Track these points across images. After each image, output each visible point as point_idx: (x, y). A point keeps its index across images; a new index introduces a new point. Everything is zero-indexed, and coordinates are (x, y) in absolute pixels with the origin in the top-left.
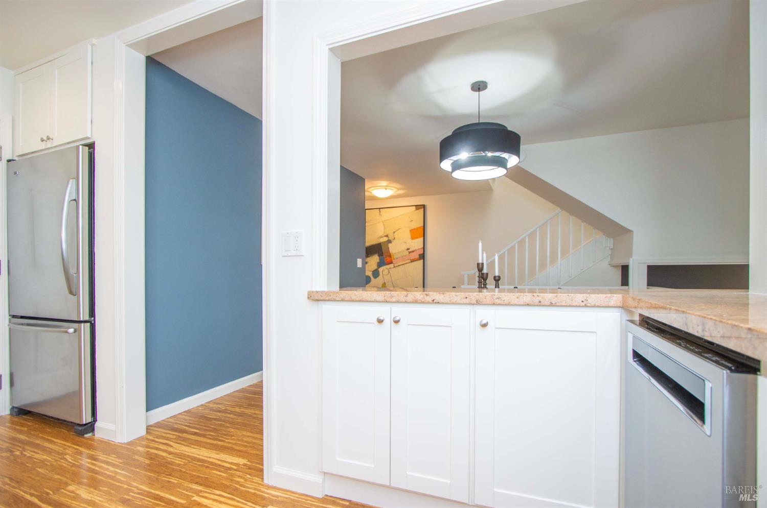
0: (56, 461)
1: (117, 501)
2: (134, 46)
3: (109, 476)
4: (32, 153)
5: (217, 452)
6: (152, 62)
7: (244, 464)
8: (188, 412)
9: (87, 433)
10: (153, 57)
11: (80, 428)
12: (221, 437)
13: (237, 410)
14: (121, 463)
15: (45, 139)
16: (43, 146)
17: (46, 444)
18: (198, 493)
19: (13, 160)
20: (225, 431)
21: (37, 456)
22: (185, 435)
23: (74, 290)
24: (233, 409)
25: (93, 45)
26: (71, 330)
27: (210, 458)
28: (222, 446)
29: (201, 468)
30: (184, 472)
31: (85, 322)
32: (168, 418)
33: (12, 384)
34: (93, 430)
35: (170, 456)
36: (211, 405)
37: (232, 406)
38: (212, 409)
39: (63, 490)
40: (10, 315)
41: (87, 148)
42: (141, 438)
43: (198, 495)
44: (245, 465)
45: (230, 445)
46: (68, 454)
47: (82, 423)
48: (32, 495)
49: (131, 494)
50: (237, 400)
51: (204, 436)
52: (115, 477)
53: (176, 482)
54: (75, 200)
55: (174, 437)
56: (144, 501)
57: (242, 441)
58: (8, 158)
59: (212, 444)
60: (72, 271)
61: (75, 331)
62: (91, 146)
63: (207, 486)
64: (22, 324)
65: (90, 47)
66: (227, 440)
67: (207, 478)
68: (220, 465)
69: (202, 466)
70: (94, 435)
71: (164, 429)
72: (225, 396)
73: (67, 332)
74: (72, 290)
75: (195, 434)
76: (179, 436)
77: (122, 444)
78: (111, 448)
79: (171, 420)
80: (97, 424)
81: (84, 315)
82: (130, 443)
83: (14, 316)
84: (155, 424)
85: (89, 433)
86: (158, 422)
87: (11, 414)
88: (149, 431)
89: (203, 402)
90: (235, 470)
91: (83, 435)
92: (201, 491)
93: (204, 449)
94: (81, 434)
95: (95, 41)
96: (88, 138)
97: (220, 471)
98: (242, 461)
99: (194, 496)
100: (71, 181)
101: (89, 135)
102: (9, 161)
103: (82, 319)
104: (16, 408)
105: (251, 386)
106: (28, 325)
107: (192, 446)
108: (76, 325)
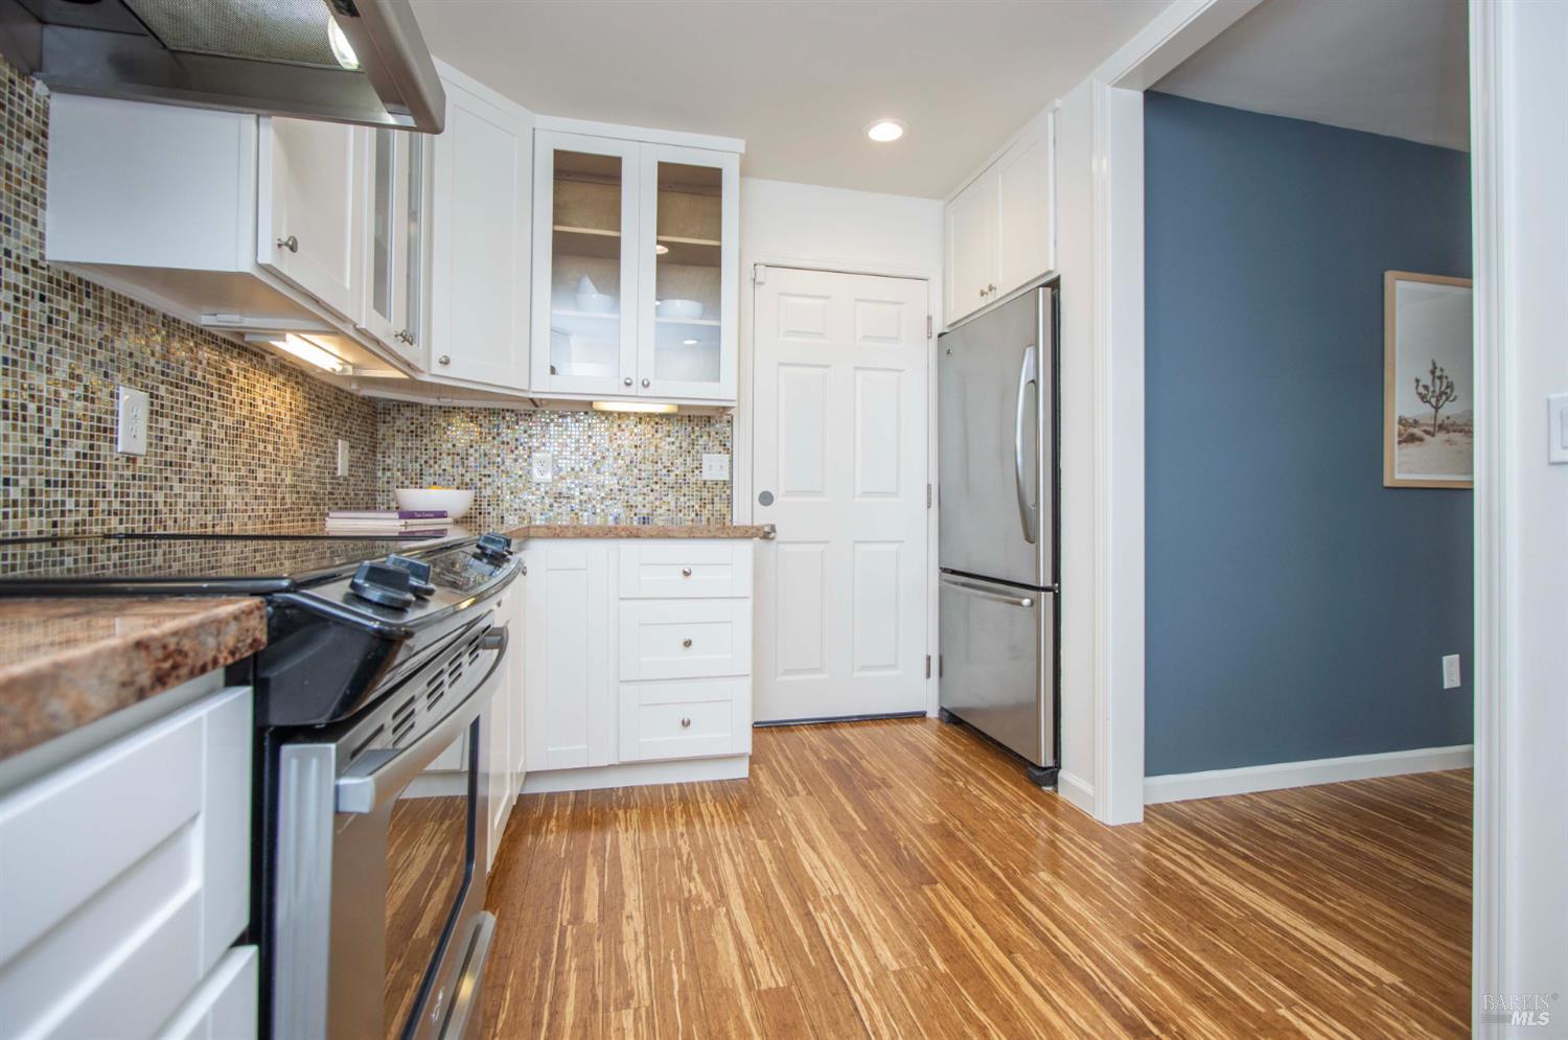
0: (1013, 817)
1: (1123, 937)
2: (1125, 82)
3: (1098, 881)
4: (967, 317)
5: (1312, 923)
6: (1155, 99)
7: (1394, 984)
8: (1216, 801)
9: (1045, 785)
10: (1155, 89)
11: (1037, 773)
12: (1312, 889)
13: (1334, 834)
14: (1112, 863)
15: (986, 290)
16: (981, 303)
17: (992, 783)
18: (1290, 1005)
19: (945, 333)
20: (1316, 877)
21: (985, 798)
22: (1221, 851)
23: (1031, 534)
24: (1323, 830)
25: (1055, 111)
26: (1026, 602)
27: (1296, 929)
28: (1321, 914)
29: (1279, 945)
30: (1243, 938)
31: (1045, 589)
32: (1177, 802)
33: (941, 674)
34: (1054, 782)
35: (1204, 888)
36: (1265, 803)
37: (1320, 822)
38: (1268, 813)
39: (1033, 875)
40: (941, 568)
41: (1049, 289)
42: (1135, 826)
43: (1289, 1008)
44: (1393, 986)
45: (1341, 918)
46: (1027, 813)
47: (1038, 765)
48: (995, 864)
49: (1145, 934)
50: (1329, 809)
51: (1268, 871)
52: (1109, 887)
53: (1231, 952)
54: (1033, 381)
55: (1201, 848)
56: (1174, 964)
57: (1373, 921)
58: (940, 332)
59: (1293, 898)
60: (1030, 501)
61: (1032, 604)
62: (1054, 285)
63: (1306, 997)
64: (956, 583)
65: (1050, 116)
66: (1328, 903)
67: (1301, 976)
68: (1327, 959)
69: (1282, 941)
70: (1057, 792)
71: (1175, 822)
72: (1292, 789)
73: (1020, 604)
74: (1030, 537)
75: (1245, 858)
76: (1210, 849)
77: (1107, 826)
78: (1089, 828)
79: (1181, 807)
80: (1062, 774)
81: (1045, 579)
82: (1117, 829)
83: (944, 570)
84: (1153, 805)
85: (1050, 785)
86: (1160, 805)
87: (940, 719)
88: (1148, 817)
89: (1246, 791)
90: (1370, 989)
91: (1040, 786)
92: (1296, 1004)
93: (1274, 901)
94: (1038, 783)
95: (1058, 103)
96: (1049, 272)
97: (1333, 976)
98: (1388, 977)
99: (1281, 1007)
100: (1028, 350)
101: (1051, 268)
102: (940, 335)
103: (1042, 585)
104: (946, 711)
105: (1354, 783)
106: (964, 585)
107: (1246, 884)
108: (1033, 593)
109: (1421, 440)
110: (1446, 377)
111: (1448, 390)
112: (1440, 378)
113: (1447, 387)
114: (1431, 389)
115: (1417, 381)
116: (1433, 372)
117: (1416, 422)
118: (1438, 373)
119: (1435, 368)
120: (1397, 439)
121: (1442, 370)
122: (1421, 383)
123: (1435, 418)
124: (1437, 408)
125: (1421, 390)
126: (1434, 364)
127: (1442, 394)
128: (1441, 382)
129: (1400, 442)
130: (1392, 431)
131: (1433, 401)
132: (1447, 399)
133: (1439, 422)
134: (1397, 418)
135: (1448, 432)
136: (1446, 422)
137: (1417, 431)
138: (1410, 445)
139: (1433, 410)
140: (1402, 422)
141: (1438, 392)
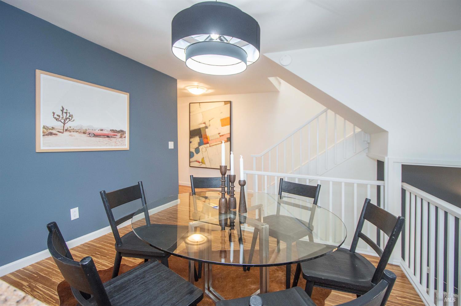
109: (56, 135)
110: (69, 113)
111: (70, 118)
112: (66, 113)
113: (70, 116)
114: (61, 116)
115: (54, 113)
116: (62, 111)
117: (53, 128)
118: (65, 111)
119: (63, 109)
120: (42, 134)
121: (67, 110)
122: (55, 114)
123: (64, 127)
124: (64, 124)
125: (55, 116)
126: (63, 108)
127: (66, 119)
128: (67, 115)
129: (43, 135)
130: (40, 131)
131: (63, 121)
132: (69, 120)
133: (65, 128)
134: (42, 127)
135: (70, 132)
136: (69, 128)
137: (54, 132)
138: (50, 136)
139: (63, 124)
140: (44, 127)
141: (65, 118)
